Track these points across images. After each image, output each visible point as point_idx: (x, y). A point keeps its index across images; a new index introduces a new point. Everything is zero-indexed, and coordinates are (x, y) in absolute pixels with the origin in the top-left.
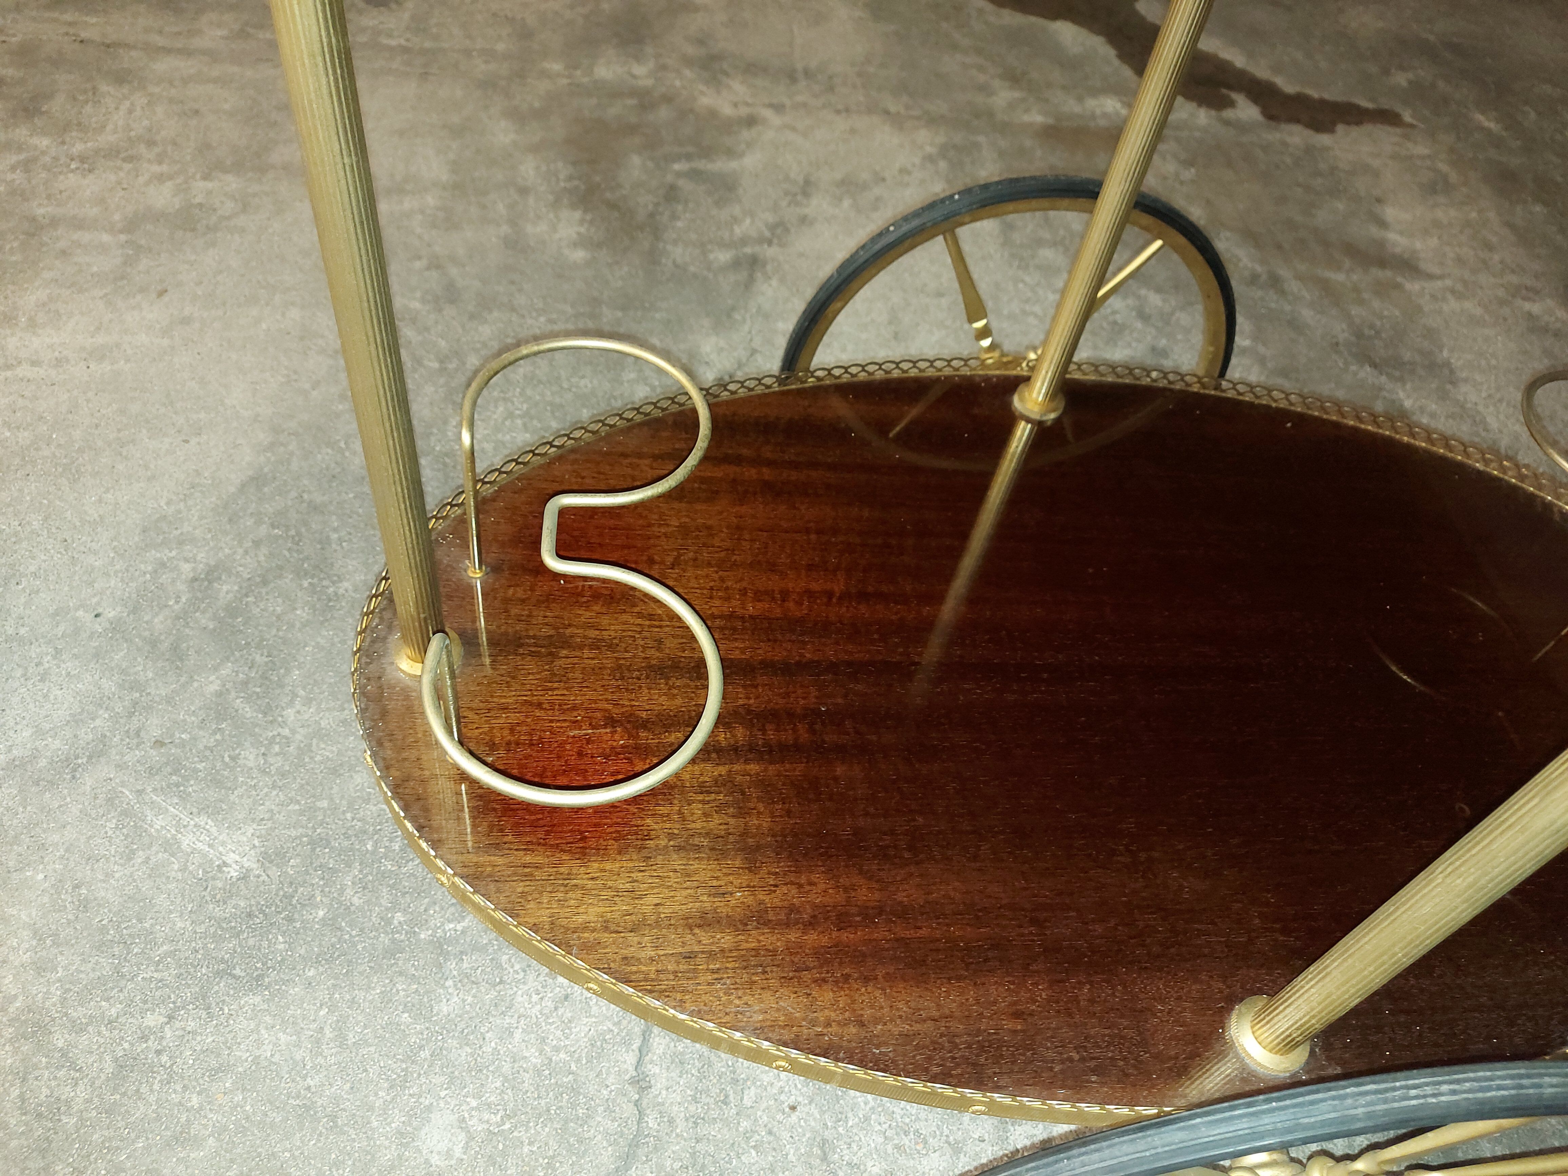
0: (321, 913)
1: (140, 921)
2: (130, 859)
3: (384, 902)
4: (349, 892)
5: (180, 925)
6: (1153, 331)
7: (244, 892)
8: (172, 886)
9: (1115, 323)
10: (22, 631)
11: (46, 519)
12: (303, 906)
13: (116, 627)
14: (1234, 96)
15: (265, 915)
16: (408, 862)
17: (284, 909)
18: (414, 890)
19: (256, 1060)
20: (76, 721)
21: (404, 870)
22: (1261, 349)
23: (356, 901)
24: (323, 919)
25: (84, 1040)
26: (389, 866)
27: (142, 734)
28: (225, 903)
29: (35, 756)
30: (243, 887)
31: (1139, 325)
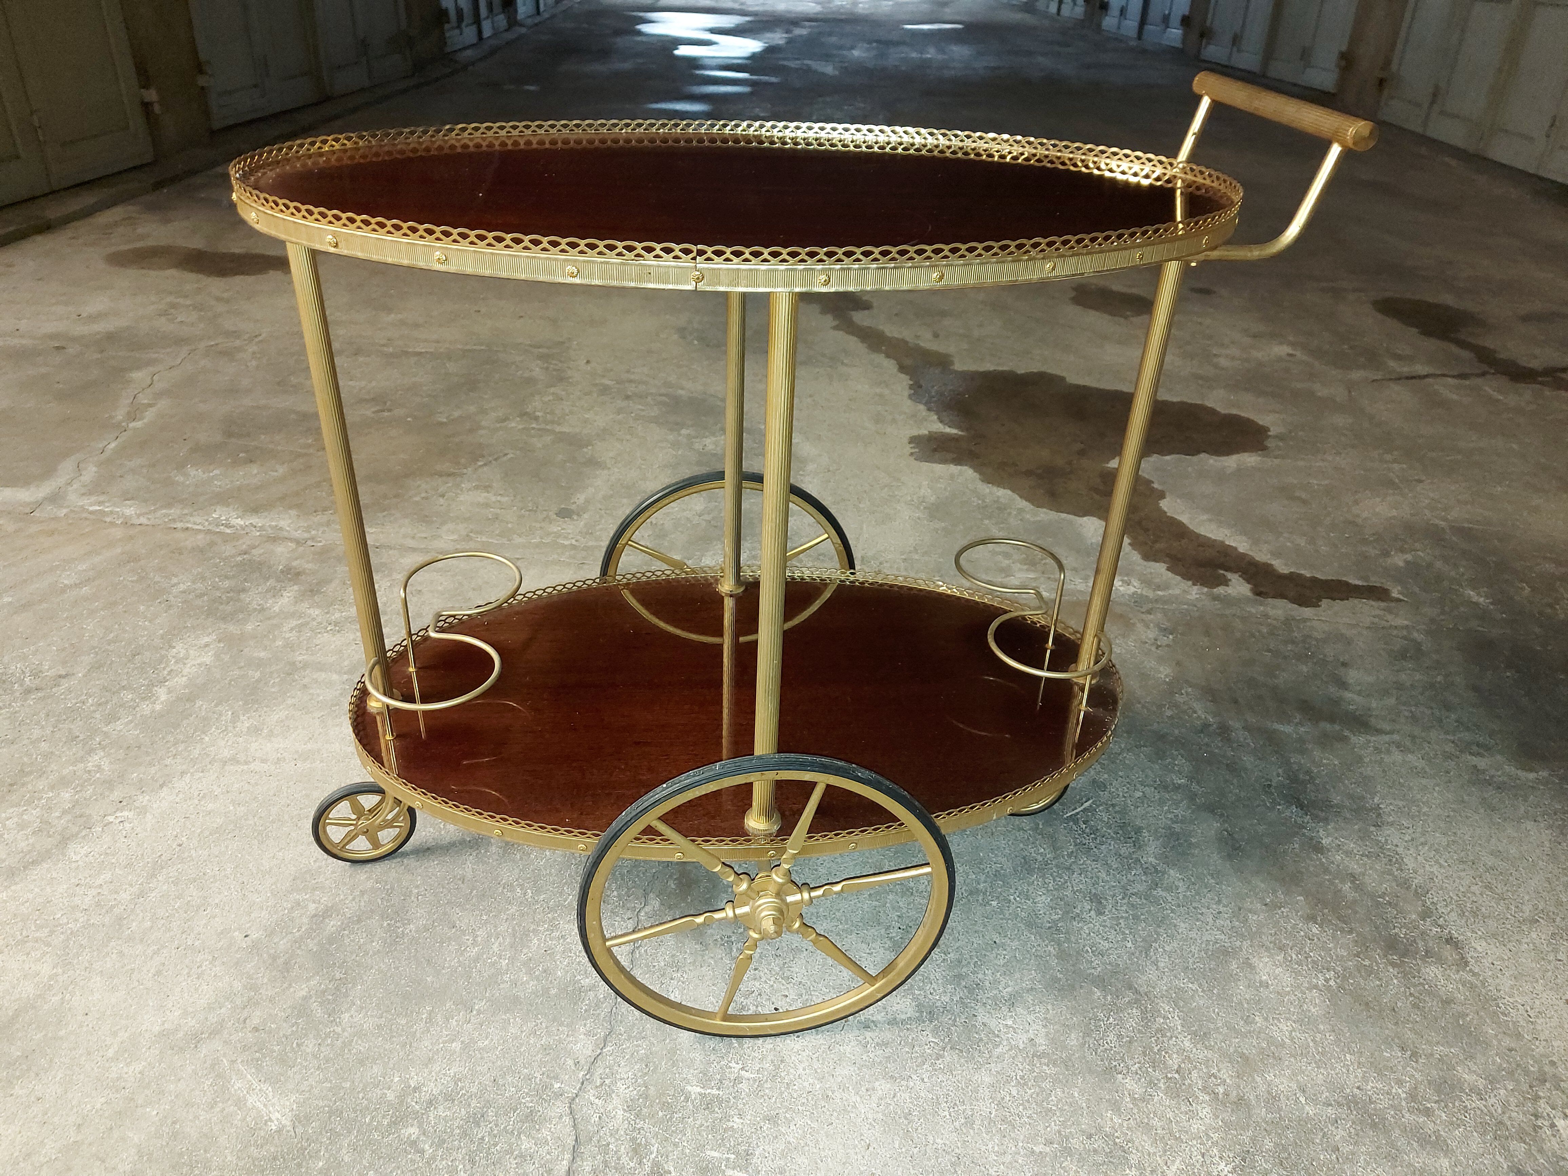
0: (321, 1164)
1: (205, 1151)
2: (212, 1107)
3: (365, 1162)
4: (344, 1151)
5: (229, 1158)
7: (276, 1141)
8: (232, 1131)
12: (311, 1157)
14: (1229, 575)
15: (284, 1160)
16: (390, 1134)
17: (298, 1157)
18: (388, 1155)
21: (385, 1140)
23: (346, 1159)
24: (321, 1169)
26: (376, 1136)
28: (262, 1147)
30: (276, 1137)
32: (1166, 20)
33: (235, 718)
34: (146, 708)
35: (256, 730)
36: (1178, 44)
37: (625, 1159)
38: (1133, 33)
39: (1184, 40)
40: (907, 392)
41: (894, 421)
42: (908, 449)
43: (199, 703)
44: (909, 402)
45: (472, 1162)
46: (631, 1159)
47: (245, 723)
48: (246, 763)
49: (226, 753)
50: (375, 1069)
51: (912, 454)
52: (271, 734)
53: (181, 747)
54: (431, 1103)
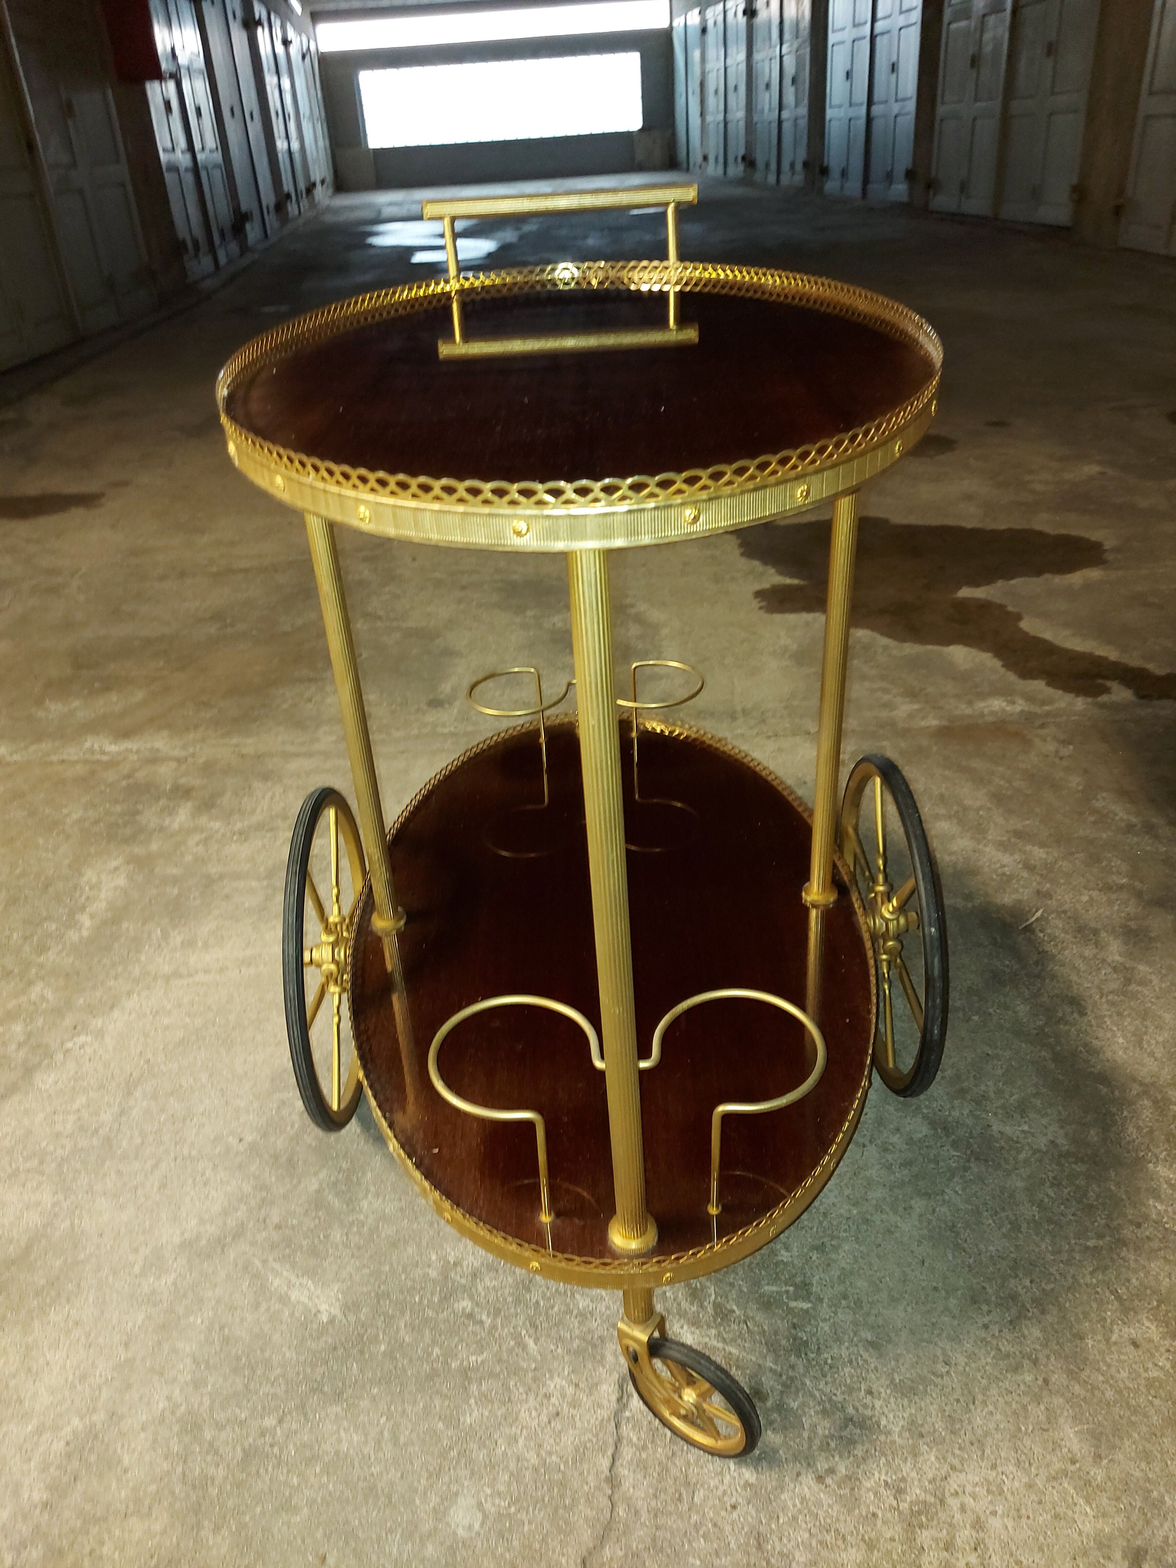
0: (383, 1348)
1: (262, 1351)
2: (256, 1308)
3: (426, 1340)
4: (402, 1332)
5: (288, 1354)
6: (1038, 878)
7: (331, 1332)
8: (284, 1327)
9: (1004, 874)
10: (194, 1153)
11: (210, 1076)
12: (371, 1342)
13: (253, 1147)
14: (1109, 683)
15: (345, 1348)
17: (358, 1344)
19: (337, 1453)
20: (225, 1212)
21: (440, 1317)
22: (1138, 884)
23: (407, 1339)
24: (384, 1352)
25: (223, 1435)
26: (430, 1314)
27: (267, 1220)
28: (319, 1340)
29: (198, 1237)
30: (330, 1328)
31: (1025, 874)
32: (889, 177)
33: (165, 935)
34: (73, 936)
35: (189, 944)
36: (905, 199)
37: (685, 1305)
38: (858, 193)
39: (911, 194)
40: (737, 552)
41: (733, 579)
42: (755, 604)
43: (125, 925)
44: (743, 560)
45: (534, 1325)
46: (692, 1304)
47: (177, 938)
48: (190, 975)
49: (167, 969)
50: (410, 1250)
51: (760, 608)
52: (206, 946)
53: (120, 969)
54: (475, 1275)
